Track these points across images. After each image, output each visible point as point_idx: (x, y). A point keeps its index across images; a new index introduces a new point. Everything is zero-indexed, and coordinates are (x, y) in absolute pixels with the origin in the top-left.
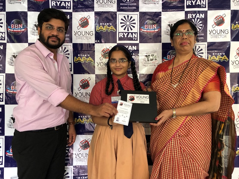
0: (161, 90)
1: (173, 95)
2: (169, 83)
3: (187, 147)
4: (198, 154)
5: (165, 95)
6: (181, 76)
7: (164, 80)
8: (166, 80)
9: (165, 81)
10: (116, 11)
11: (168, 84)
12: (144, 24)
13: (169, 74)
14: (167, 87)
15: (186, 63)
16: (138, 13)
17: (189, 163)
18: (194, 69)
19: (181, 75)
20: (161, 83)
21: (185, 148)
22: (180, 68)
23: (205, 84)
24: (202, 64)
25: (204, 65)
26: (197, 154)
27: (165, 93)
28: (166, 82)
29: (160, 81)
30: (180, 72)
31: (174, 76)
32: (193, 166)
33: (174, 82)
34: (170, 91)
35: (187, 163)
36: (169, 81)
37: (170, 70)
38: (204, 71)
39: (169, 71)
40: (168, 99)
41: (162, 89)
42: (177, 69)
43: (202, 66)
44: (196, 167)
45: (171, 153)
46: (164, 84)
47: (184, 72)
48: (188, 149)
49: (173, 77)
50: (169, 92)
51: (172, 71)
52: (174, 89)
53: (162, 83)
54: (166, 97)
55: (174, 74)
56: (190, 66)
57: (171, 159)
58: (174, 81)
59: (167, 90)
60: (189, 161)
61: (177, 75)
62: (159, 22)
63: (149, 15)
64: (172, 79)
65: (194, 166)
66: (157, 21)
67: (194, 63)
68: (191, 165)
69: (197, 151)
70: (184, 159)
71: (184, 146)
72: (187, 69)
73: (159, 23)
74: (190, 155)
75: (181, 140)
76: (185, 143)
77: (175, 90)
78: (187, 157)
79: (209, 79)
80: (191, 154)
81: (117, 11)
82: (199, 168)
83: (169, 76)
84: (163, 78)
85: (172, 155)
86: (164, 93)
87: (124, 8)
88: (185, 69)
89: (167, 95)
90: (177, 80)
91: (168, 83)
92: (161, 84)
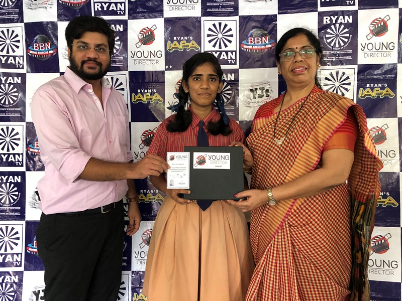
0: (258, 150)
1: (277, 157)
2: (271, 136)
3: (305, 244)
4: (324, 255)
5: (265, 158)
6: (290, 125)
7: (264, 132)
8: (267, 131)
9: (265, 134)
10: (200, 16)
11: (270, 139)
12: (247, 36)
13: (273, 121)
14: (268, 144)
15: (301, 101)
16: (237, 18)
17: (309, 272)
18: (311, 111)
19: (290, 123)
20: (258, 137)
21: (301, 246)
22: (291, 111)
23: (327, 137)
24: (326, 103)
25: (328, 104)
26: (323, 257)
27: (265, 154)
28: (267, 136)
29: (258, 135)
30: (289, 118)
31: (280, 126)
32: (316, 276)
33: (279, 135)
34: (272, 151)
35: (305, 272)
36: (271, 134)
37: (275, 115)
38: (327, 114)
39: (274, 117)
40: (270, 164)
41: (259, 147)
42: (286, 113)
43: (325, 106)
44: (322, 278)
45: (278, 255)
46: (263, 138)
47: (295, 117)
48: (306, 248)
49: (278, 126)
50: (270, 152)
51: (278, 117)
52: (278, 147)
53: (261, 137)
54: (266, 161)
55: (281, 122)
56: (307, 106)
57: (278, 265)
58: (280, 133)
59: (268, 148)
60: (310, 268)
61: (284, 122)
62: (273, 32)
63: (256, 21)
64: (276, 131)
65: (318, 278)
66: (269, 30)
67: (313, 101)
68: (314, 275)
69: (322, 252)
70: (301, 264)
71: (299, 242)
72: (301, 112)
73: (273, 34)
74: (311, 258)
75: (294, 233)
76: (301, 238)
77: (280, 149)
78: (305, 261)
79: (334, 128)
80: (312, 255)
81: (202, 16)
82: (326, 280)
83: (273, 125)
84: (262, 128)
85: (279, 257)
86: (263, 155)
87: (213, 10)
88: (298, 112)
89: (267, 158)
90: (283, 131)
91: (269, 137)
92: (259, 140)
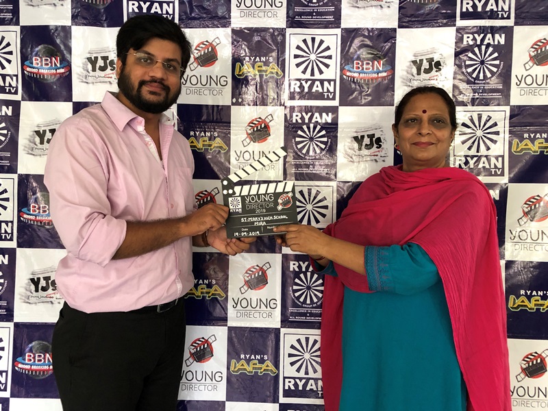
10: (285, 27)
12: (353, 58)
16: (338, 31)
63: (364, 36)
73: (389, 57)
81: (287, 27)
87: (304, 18)
